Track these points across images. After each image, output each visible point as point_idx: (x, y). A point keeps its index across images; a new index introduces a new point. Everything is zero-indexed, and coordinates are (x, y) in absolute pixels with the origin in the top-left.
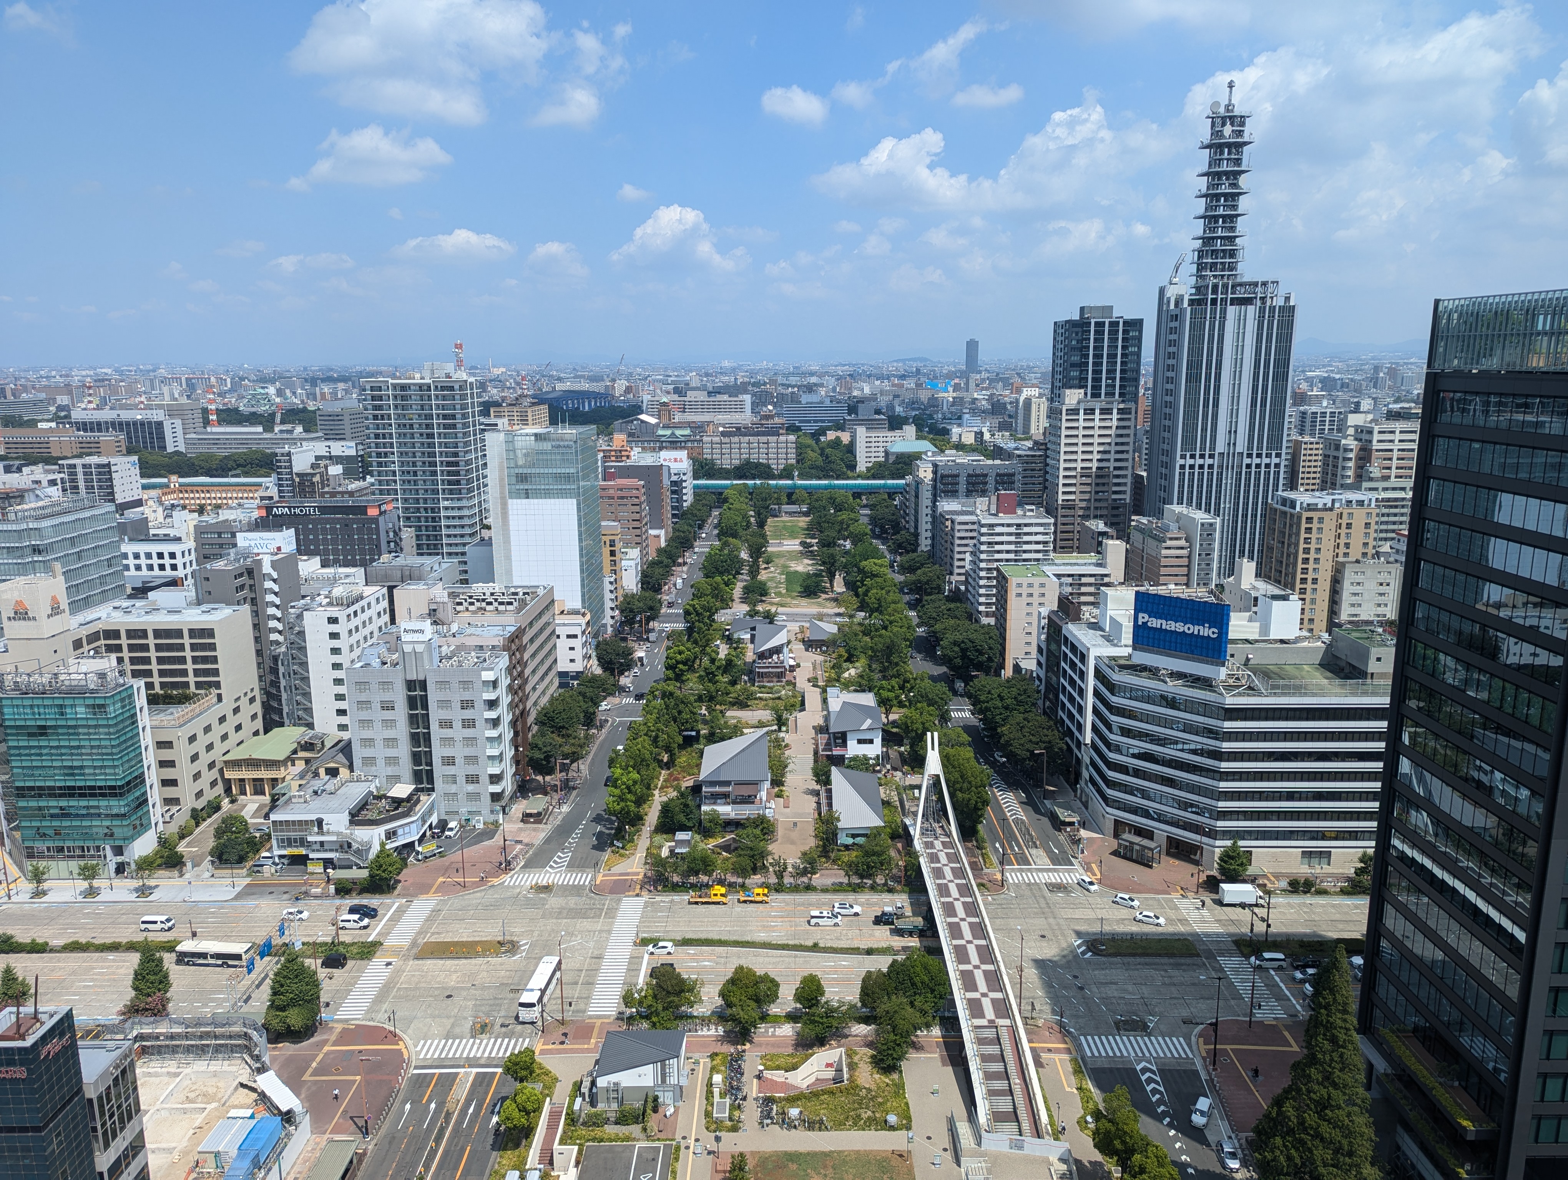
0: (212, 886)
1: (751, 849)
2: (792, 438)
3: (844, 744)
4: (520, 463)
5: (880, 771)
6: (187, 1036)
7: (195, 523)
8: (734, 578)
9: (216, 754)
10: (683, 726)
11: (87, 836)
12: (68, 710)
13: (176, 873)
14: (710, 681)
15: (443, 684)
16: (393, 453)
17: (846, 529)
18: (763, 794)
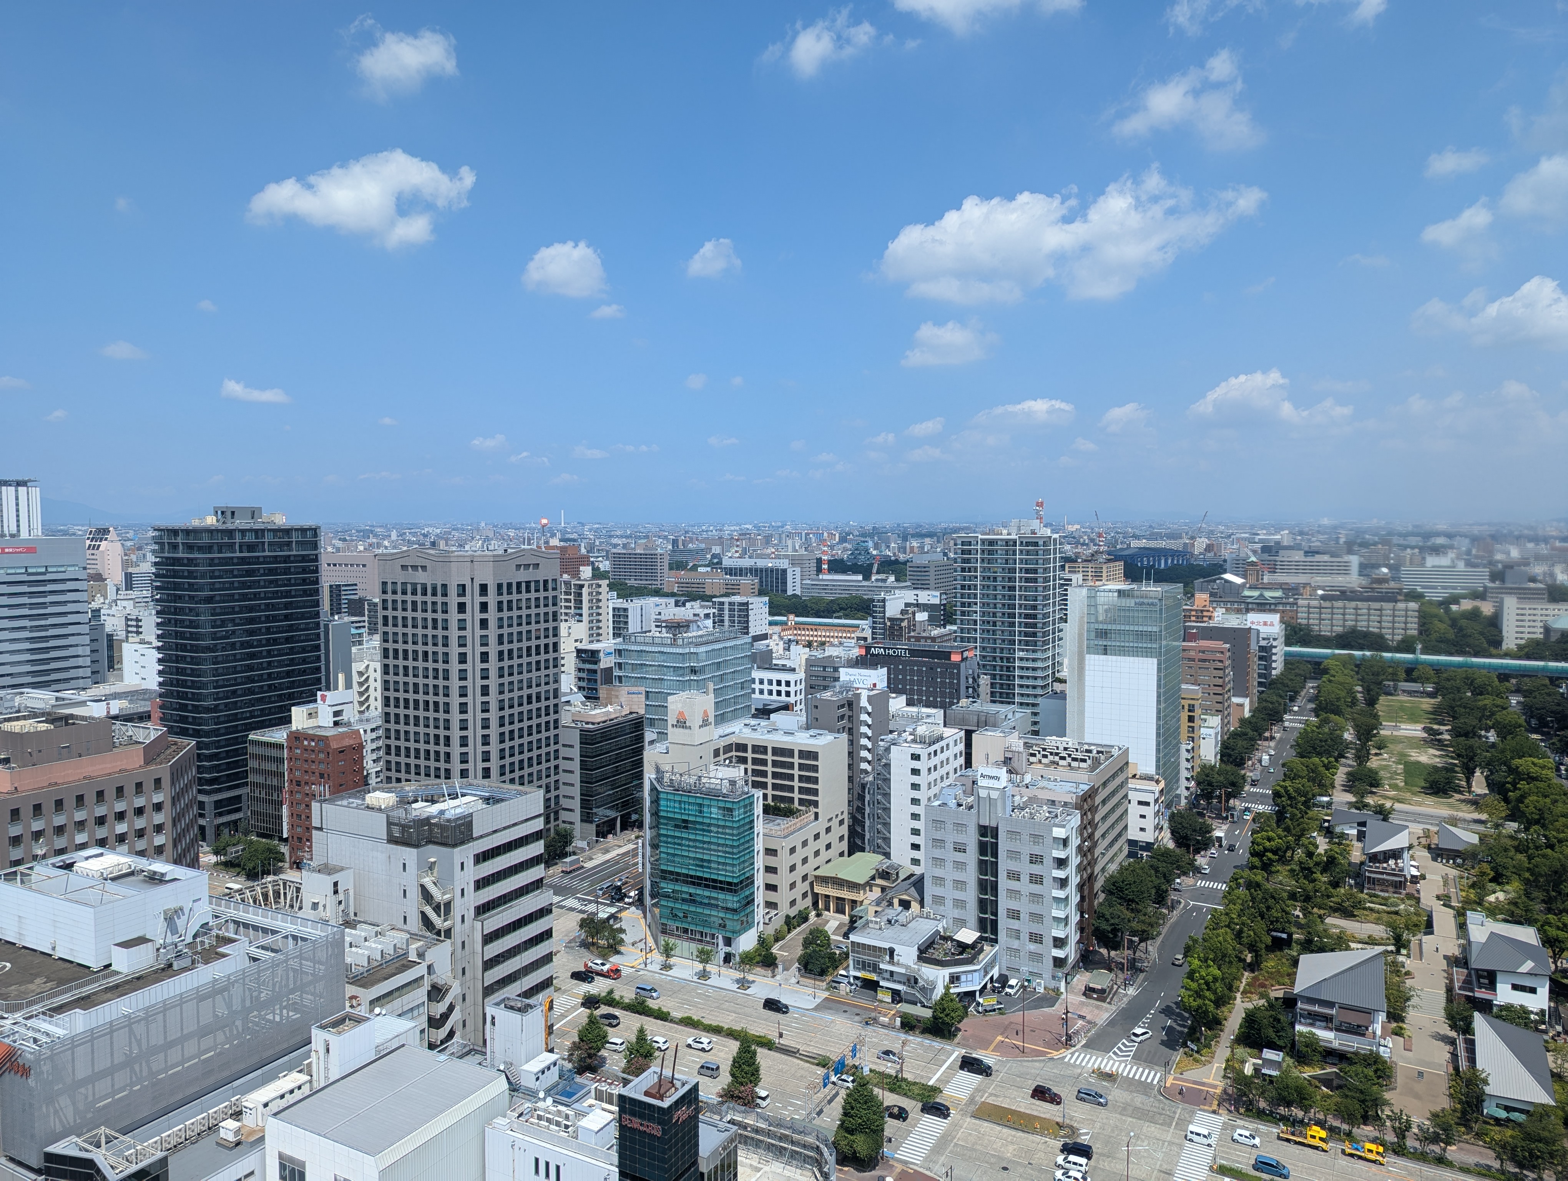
0: (797, 992)
1: (1362, 1092)
2: (1413, 605)
3: (1492, 986)
4: (1101, 618)
5: (1545, 1032)
6: (769, 1134)
7: (806, 656)
8: (1337, 761)
9: (808, 868)
10: (1273, 925)
11: (706, 923)
12: (705, 810)
13: (770, 973)
14: (1305, 877)
15: (1013, 834)
16: (976, 604)
17: (1489, 717)
18: (1378, 1028)
